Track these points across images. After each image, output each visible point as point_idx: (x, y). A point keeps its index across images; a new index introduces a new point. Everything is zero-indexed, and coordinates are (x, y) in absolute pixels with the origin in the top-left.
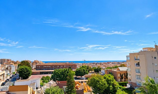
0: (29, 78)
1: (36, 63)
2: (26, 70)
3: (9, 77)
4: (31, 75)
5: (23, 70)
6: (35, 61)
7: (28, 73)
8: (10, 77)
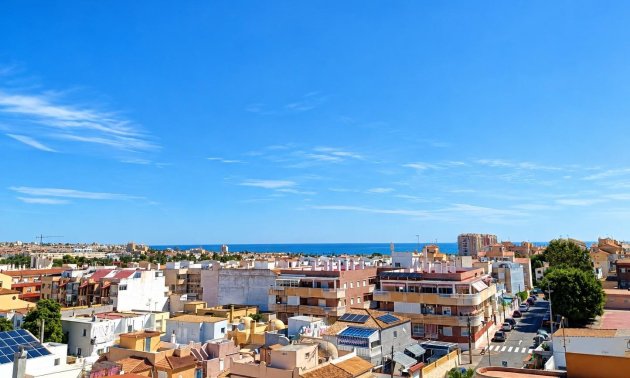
0: (595, 325)
1: (610, 251)
2: (580, 284)
3: (512, 313)
4: (606, 308)
5: (566, 285)
6: (600, 240)
7: (590, 298)
8: (516, 312)
